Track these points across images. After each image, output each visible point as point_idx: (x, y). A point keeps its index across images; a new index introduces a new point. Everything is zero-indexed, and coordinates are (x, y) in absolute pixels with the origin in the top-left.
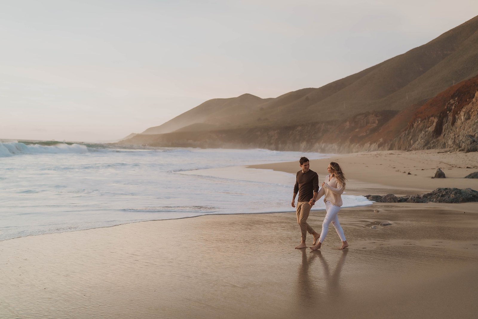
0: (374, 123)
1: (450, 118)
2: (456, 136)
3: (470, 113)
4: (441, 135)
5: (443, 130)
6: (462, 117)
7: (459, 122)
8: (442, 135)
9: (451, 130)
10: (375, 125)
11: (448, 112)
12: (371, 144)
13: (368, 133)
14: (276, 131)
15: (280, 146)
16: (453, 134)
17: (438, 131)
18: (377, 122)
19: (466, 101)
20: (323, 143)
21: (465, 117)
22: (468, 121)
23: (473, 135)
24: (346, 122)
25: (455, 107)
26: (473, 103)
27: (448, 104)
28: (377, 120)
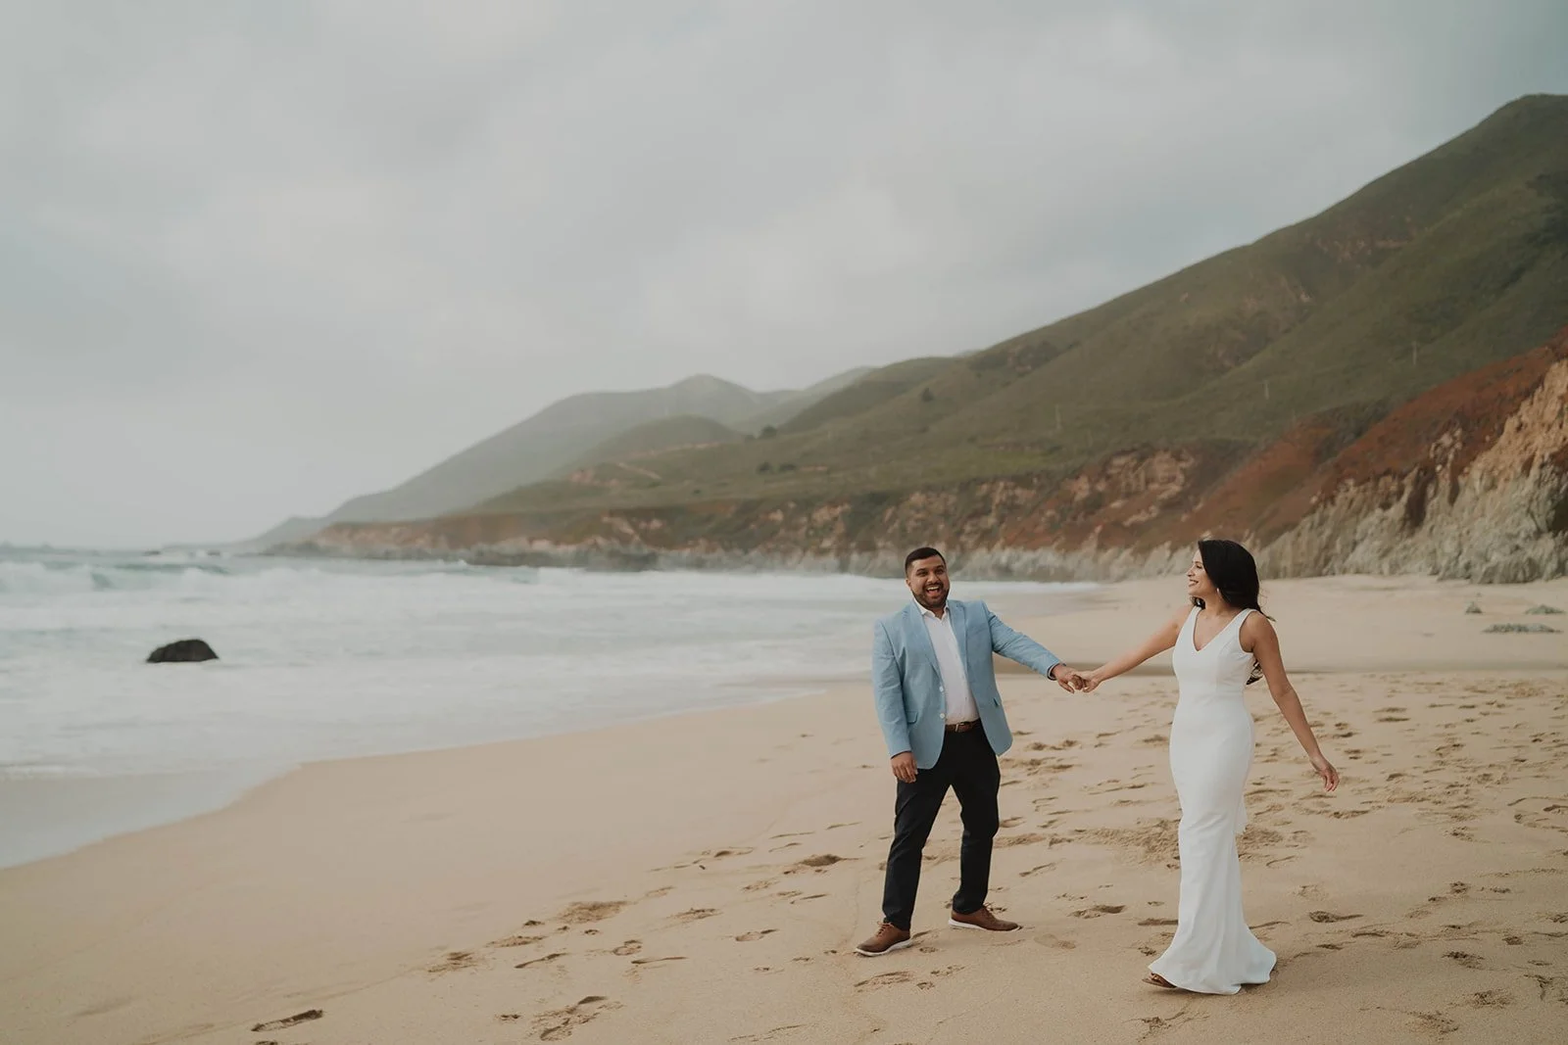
0: (1172, 479)
1: (1445, 484)
2: (1464, 532)
3: (1496, 473)
4: (1424, 528)
5: (1428, 516)
6: (1477, 484)
7: (1465, 497)
8: (1426, 528)
9: (1450, 514)
10: (1175, 488)
11: (1439, 468)
12: (1174, 550)
13: (1154, 515)
14: (839, 510)
15: (855, 557)
16: (1455, 527)
17: (1415, 515)
18: (1181, 478)
19: (1484, 441)
20: (1003, 548)
21: (1484, 482)
22: (1491, 494)
23: (1515, 532)
24: (1077, 478)
25: (1456, 456)
26: (1501, 449)
27: (1436, 448)
28: (1183, 471)
